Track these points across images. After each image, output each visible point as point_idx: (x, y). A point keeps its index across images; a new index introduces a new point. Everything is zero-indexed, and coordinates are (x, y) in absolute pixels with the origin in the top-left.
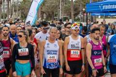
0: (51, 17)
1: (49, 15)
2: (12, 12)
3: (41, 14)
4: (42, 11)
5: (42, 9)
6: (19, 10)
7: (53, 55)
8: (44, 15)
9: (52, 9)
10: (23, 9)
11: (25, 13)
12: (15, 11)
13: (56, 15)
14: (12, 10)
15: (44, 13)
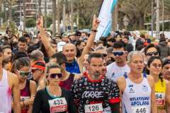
0: (138, 23)
1: (135, 18)
2: (61, 14)
3: (119, 17)
4: (119, 12)
5: (119, 6)
6: (75, 10)
7: (143, 107)
8: (125, 19)
9: (140, 7)
10: (83, 7)
11: (86, 15)
12: (67, 12)
13: (148, 19)
14: (61, 10)
15: (124, 15)
